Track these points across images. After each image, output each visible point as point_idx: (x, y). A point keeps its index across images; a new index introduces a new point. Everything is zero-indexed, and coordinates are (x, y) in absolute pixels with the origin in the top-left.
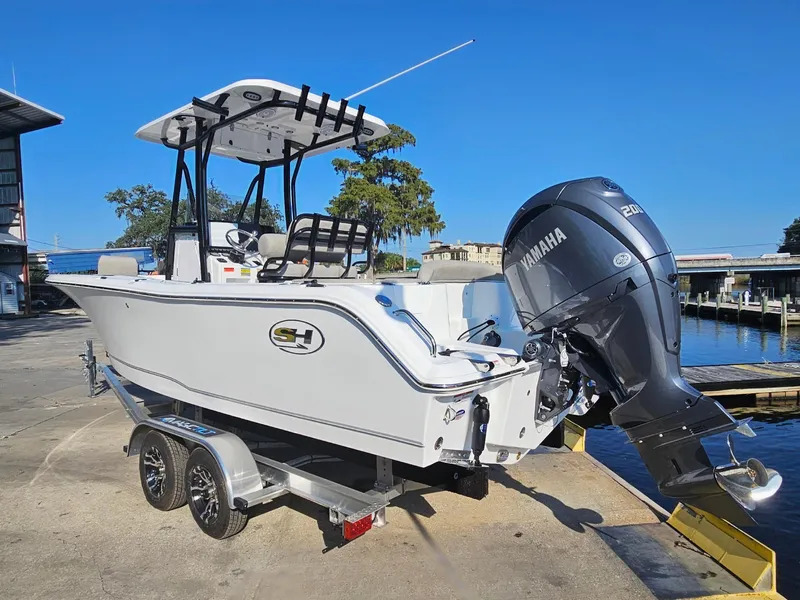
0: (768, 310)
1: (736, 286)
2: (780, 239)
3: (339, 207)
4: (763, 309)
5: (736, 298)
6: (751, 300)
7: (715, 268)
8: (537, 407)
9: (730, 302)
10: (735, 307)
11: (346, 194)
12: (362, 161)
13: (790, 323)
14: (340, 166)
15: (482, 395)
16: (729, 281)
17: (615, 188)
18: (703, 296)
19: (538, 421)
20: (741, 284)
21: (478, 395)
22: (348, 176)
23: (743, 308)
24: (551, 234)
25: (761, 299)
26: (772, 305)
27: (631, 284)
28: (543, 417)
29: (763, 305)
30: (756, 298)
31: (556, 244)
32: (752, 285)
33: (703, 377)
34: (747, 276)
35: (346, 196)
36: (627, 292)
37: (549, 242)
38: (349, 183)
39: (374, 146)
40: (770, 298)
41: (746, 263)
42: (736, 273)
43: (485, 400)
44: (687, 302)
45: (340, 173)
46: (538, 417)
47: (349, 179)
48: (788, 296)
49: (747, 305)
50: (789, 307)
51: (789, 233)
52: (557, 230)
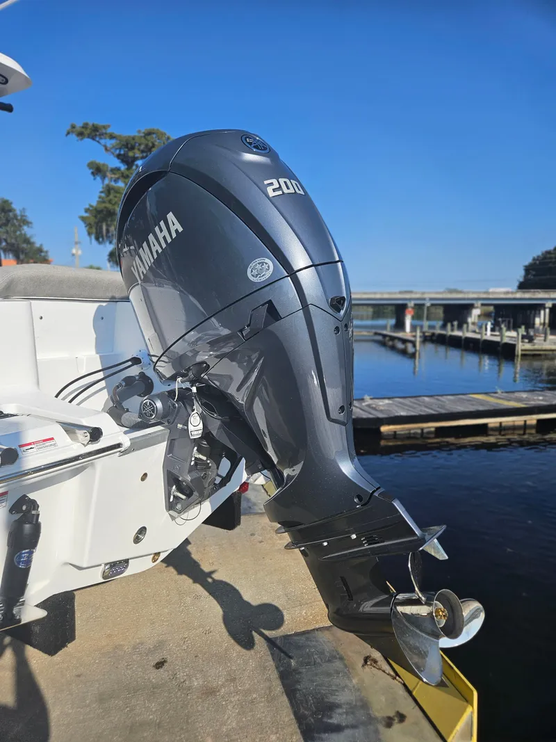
0: (506, 340)
1: (482, 317)
2: (520, 275)
3: (96, 217)
4: (502, 339)
5: (480, 327)
6: (493, 330)
7: (464, 299)
8: (168, 494)
9: (474, 332)
10: (478, 336)
11: (104, 202)
12: (123, 167)
13: (524, 352)
14: (98, 170)
15: (32, 496)
16: (476, 312)
17: (261, 148)
18: (452, 326)
19: (171, 512)
20: (486, 315)
21: (25, 496)
22: (107, 181)
23: (485, 337)
24: (162, 223)
25: (500, 330)
26: (509, 336)
27: (273, 313)
28: (179, 507)
29: (501, 336)
30: (497, 328)
31: (169, 240)
32: (495, 316)
33: (442, 407)
34: (491, 308)
35: (104, 205)
36: (267, 324)
37: (160, 236)
38: (109, 190)
39: (136, 151)
40: (509, 329)
41: (491, 296)
42: (482, 305)
43: (34, 505)
44: (438, 331)
45: (98, 178)
46: (170, 506)
47: (108, 185)
48: (523, 327)
49: (488, 335)
50: (523, 337)
51: (528, 269)
52: (171, 216)
